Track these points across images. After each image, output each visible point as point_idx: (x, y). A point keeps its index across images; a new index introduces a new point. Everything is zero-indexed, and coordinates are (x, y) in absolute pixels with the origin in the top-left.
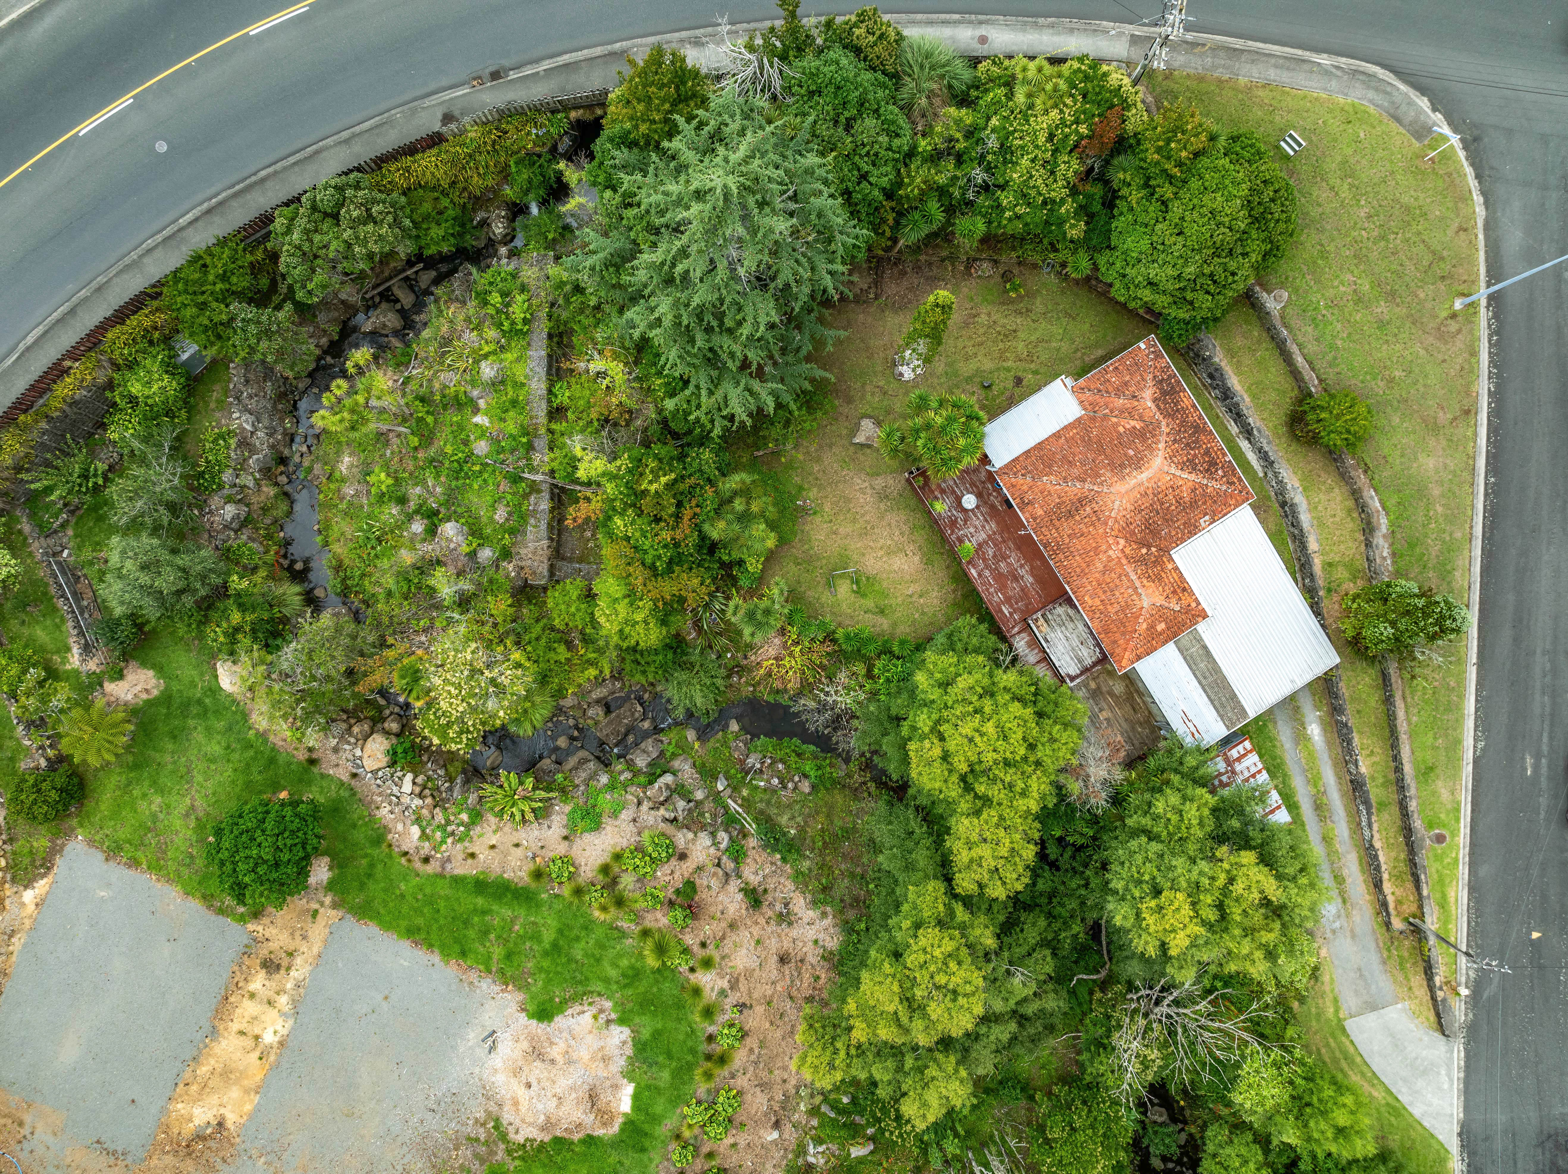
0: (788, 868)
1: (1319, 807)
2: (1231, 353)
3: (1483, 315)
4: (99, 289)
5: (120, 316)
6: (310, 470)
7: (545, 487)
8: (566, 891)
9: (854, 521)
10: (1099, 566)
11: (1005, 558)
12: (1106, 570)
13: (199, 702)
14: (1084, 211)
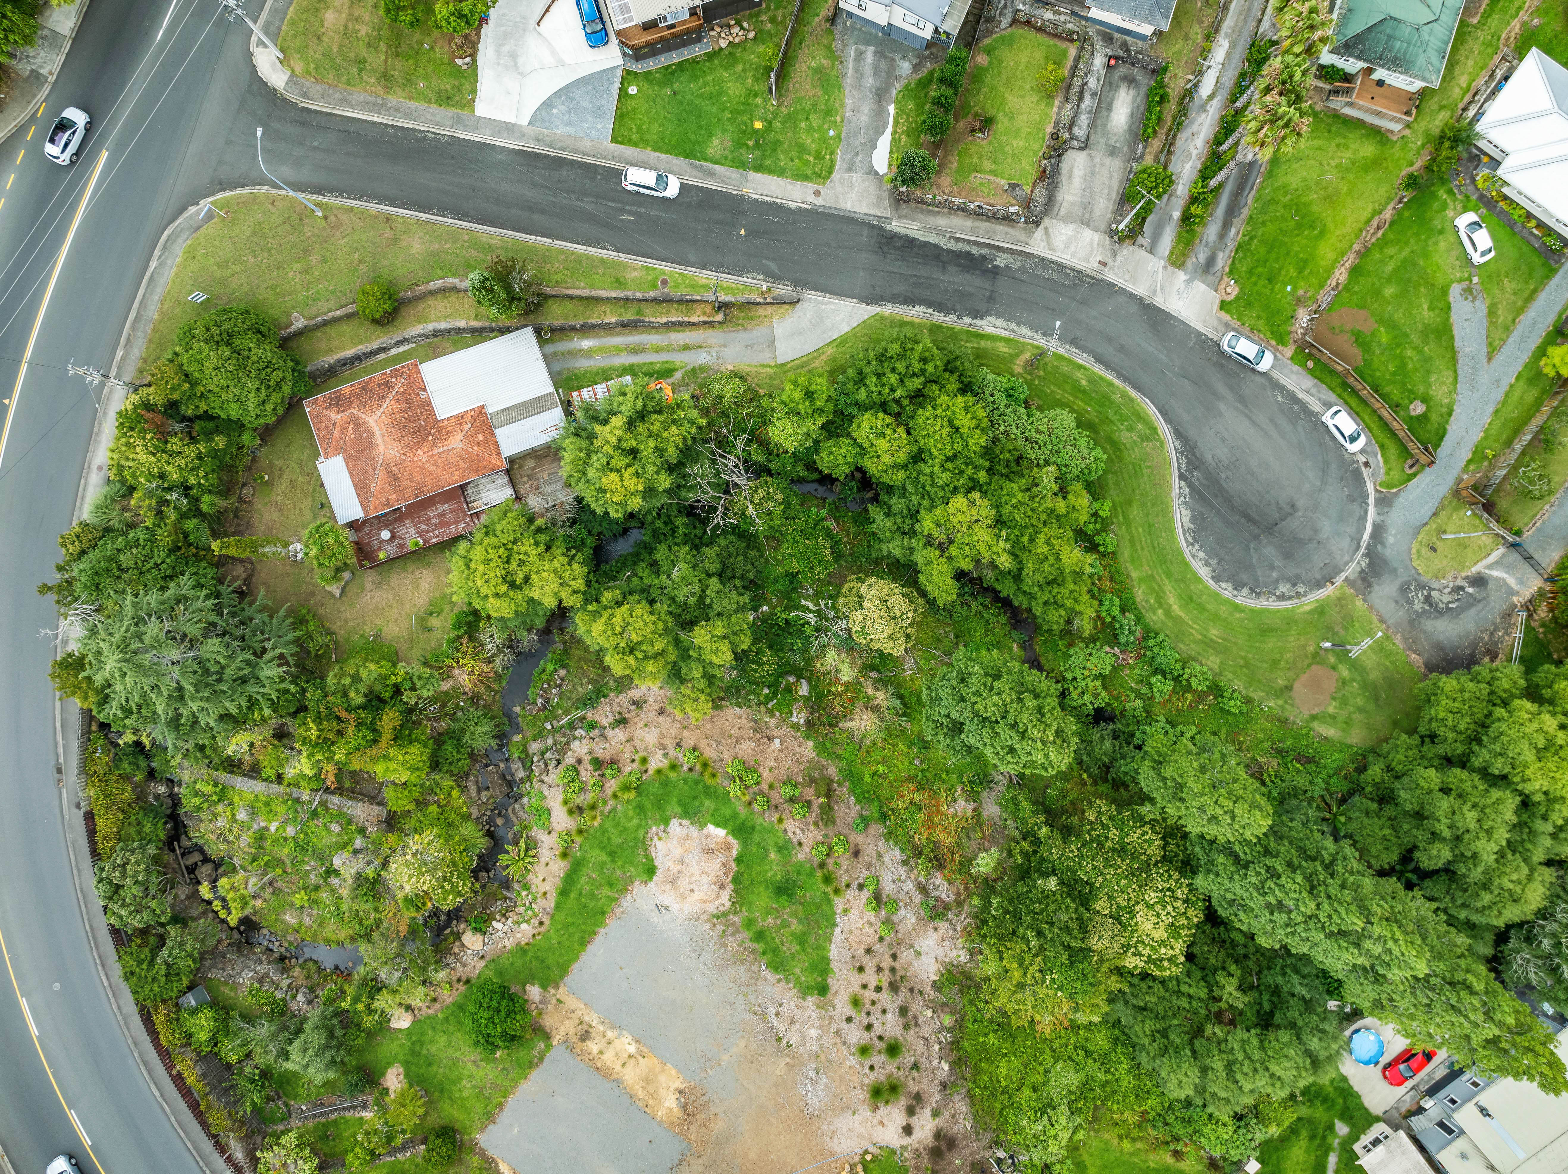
0: (612, 695)
1: (636, 351)
2: (329, 352)
3: (329, 200)
4: (135, 1044)
5: (153, 1032)
6: (291, 943)
7: (324, 797)
8: (579, 839)
9: (391, 607)
10: (432, 468)
11: (429, 519)
12: (435, 464)
13: (413, 1044)
14: (209, 435)
